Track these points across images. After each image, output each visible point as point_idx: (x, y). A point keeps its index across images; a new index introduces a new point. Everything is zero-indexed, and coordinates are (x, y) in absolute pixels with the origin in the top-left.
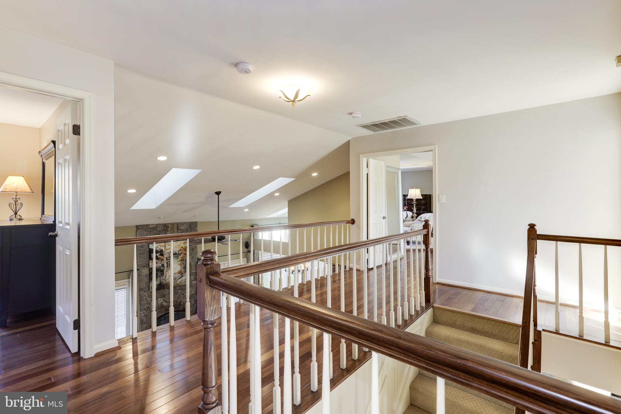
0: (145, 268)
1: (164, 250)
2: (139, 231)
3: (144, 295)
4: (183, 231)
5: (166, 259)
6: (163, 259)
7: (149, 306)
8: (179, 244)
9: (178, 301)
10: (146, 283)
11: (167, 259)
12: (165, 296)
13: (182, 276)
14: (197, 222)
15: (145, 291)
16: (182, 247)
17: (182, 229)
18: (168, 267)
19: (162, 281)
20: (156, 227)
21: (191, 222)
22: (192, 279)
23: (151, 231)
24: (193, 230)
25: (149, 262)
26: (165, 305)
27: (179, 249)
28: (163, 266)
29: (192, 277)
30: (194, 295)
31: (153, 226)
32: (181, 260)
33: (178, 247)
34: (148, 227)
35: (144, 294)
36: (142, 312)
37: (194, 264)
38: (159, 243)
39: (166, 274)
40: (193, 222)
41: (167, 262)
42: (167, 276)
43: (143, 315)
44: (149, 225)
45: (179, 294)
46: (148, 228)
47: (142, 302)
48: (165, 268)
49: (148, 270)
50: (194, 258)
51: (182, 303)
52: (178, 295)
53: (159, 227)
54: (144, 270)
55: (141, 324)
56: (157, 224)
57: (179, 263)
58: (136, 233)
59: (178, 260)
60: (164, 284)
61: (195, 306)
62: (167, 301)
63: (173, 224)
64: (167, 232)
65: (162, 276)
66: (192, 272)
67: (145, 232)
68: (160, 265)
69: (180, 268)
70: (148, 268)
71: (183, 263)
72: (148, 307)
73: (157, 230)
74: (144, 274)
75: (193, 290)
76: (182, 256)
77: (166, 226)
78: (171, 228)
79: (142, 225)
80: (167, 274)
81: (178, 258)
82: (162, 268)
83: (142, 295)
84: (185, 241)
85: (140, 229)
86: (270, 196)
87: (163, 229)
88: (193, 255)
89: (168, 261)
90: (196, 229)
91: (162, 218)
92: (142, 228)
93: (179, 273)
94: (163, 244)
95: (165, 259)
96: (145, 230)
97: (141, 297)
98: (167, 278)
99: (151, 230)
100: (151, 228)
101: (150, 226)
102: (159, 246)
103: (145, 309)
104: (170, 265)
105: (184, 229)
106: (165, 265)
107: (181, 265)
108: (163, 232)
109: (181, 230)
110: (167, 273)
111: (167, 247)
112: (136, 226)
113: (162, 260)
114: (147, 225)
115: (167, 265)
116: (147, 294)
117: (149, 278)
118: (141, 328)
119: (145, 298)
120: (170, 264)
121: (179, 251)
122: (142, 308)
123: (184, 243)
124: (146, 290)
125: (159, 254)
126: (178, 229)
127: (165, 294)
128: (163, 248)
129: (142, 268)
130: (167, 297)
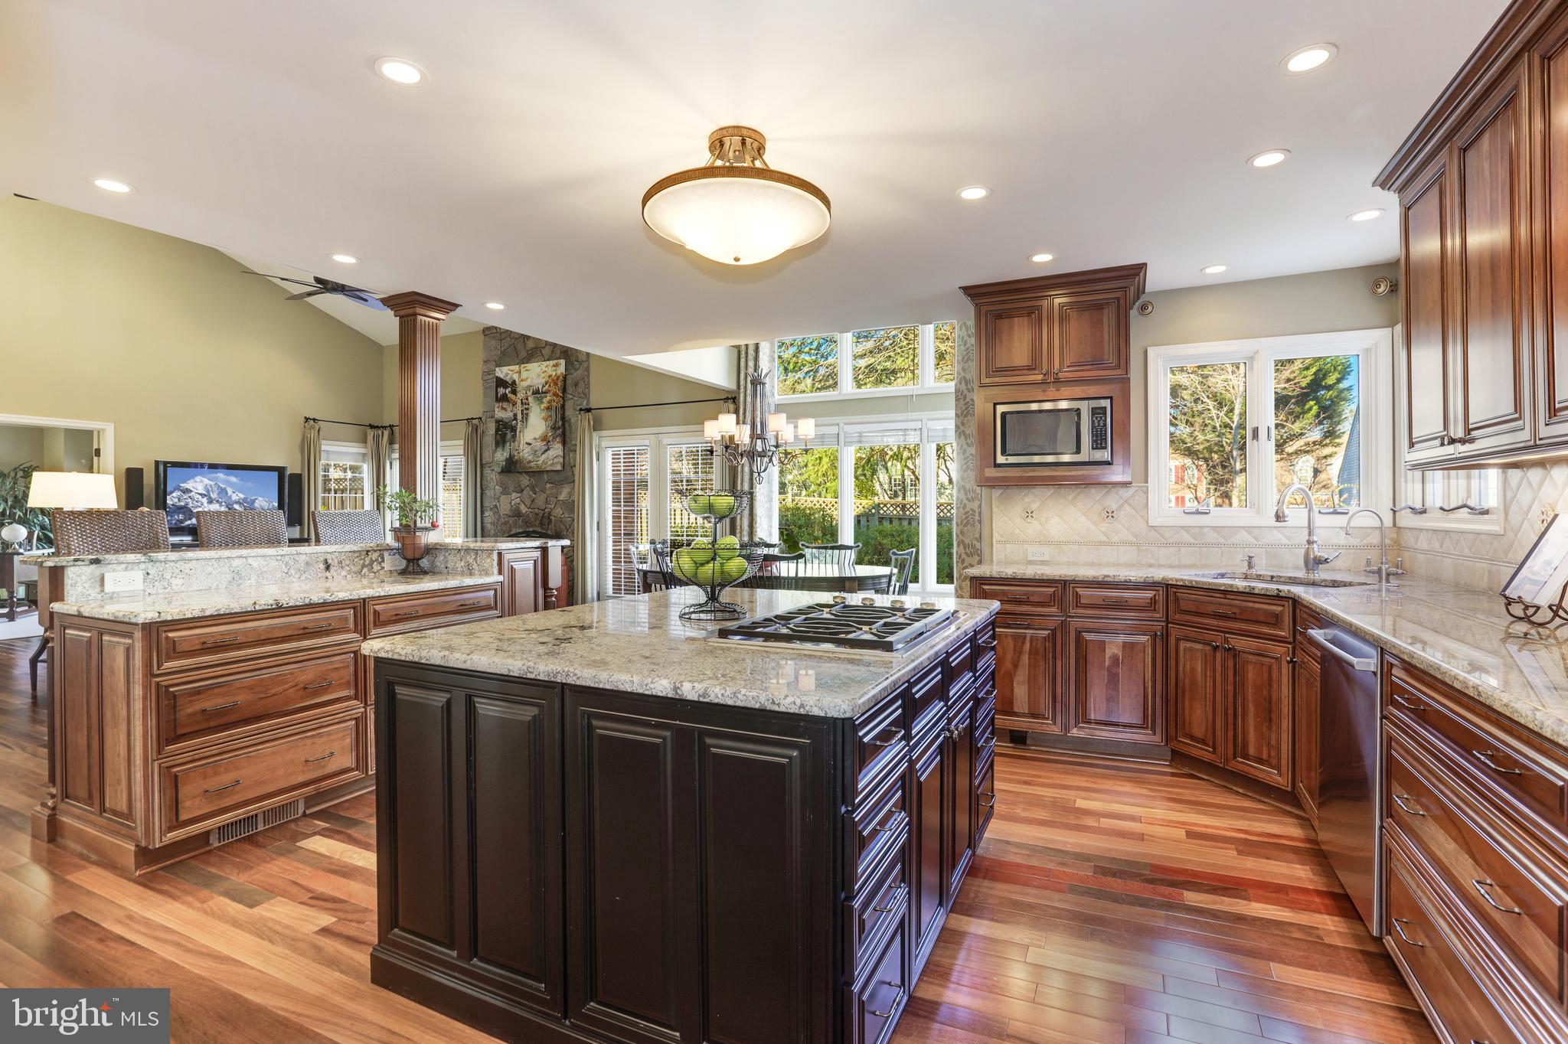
1: (517, 382)
2: (486, 339)
6: (516, 403)
8: (544, 369)
9: (546, 510)
11: (522, 403)
12: (522, 491)
13: (548, 449)
16: (550, 376)
18: (524, 422)
23: (502, 340)
26: (524, 511)
27: (543, 381)
28: (515, 415)
32: (548, 408)
33: (543, 375)
39: (519, 437)
41: (522, 411)
42: (522, 442)
45: (547, 492)
48: (519, 423)
49: (495, 424)
51: (553, 518)
52: (545, 495)
54: (491, 424)
57: (543, 415)
59: (542, 406)
60: (517, 461)
62: (526, 502)
67: (494, 343)
68: (511, 414)
69: (545, 429)
70: (495, 420)
71: (551, 416)
72: (496, 506)
73: (511, 337)
74: (492, 433)
76: (548, 398)
80: (522, 438)
81: (543, 403)
82: (514, 422)
84: (557, 361)
89: (524, 406)
93: (543, 440)
94: (516, 368)
95: (519, 402)
98: (521, 446)
102: (511, 373)
104: (527, 419)
106: (519, 417)
107: (546, 420)
108: (521, 341)
110: (523, 435)
111: (524, 375)
113: (514, 404)
115: (523, 418)
117: (495, 441)
120: (527, 414)
121: (543, 386)
123: (554, 366)
125: (509, 389)
127: (523, 486)
128: (516, 377)
129: (489, 419)
130: (525, 492)
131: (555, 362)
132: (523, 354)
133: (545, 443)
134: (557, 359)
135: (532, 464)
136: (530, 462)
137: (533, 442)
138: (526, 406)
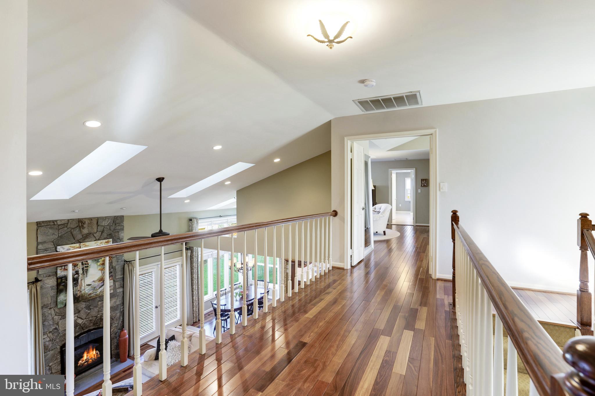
0: (50, 277)
2: (42, 229)
3: (49, 314)
4: (104, 227)
5: (81, 264)
6: (78, 265)
7: (57, 327)
9: (99, 315)
10: (52, 297)
12: (79, 311)
13: (104, 284)
14: (123, 216)
15: (50, 308)
17: (104, 225)
18: (84, 274)
19: (76, 293)
20: (68, 223)
21: (115, 216)
22: (117, 286)
23: (60, 229)
24: (119, 226)
25: (57, 269)
26: (80, 323)
28: (77, 272)
29: (116, 284)
30: (119, 306)
31: (63, 222)
32: (103, 264)
34: (56, 223)
35: (49, 312)
36: (46, 336)
37: (120, 268)
38: (72, 244)
39: (81, 283)
40: (118, 216)
41: (82, 268)
42: (83, 285)
43: (48, 339)
44: (56, 221)
45: (99, 306)
46: (54, 225)
47: (46, 323)
48: (81, 276)
49: (56, 280)
50: (119, 261)
52: (98, 308)
53: (71, 224)
54: (48, 281)
55: (44, 351)
56: (69, 219)
57: (100, 268)
58: (37, 232)
59: (99, 264)
60: (79, 297)
61: (121, 319)
62: (83, 317)
63: (91, 219)
64: (83, 229)
65: (76, 287)
66: (117, 277)
67: (51, 231)
68: (74, 272)
69: (101, 275)
70: (55, 278)
72: (56, 329)
73: (68, 227)
74: (50, 286)
75: (119, 300)
76: (103, 259)
77: (82, 222)
78: (89, 224)
79: (46, 221)
80: (83, 283)
81: (98, 262)
82: (76, 275)
83: (47, 314)
84: (108, 240)
85: (43, 226)
86: (220, 186)
87: (78, 226)
88: (118, 257)
89: (85, 266)
90: (122, 224)
91: (77, 211)
92: (46, 225)
93: (100, 281)
94: (76, 245)
96: (51, 228)
97: (45, 317)
98: (83, 288)
99: (60, 227)
100: (59, 225)
101: (58, 222)
103: (50, 332)
104: (87, 272)
105: (106, 225)
106: (81, 272)
107: (102, 270)
108: (78, 230)
109: (102, 226)
110: (83, 281)
112: (37, 222)
113: (76, 265)
114: (53, 221)
115: (83, 272)
116: (53, 312)
117: (56, 290)
118: (45, 358)
119: (50, 317)
120: (87, 270)
122: (46, 330)
123: (106, 242)
124: (52, 306)
126: (99, 225)
127: (80, 309)
129: (46, 278)
130: (82, 312)
131: (106, 240)
132: (79, 237)
133: (101, 282)
134: (108, 239)
135: (92, 295)
136: (91, 294)
137: (93, 284)
138: (86, 265)
